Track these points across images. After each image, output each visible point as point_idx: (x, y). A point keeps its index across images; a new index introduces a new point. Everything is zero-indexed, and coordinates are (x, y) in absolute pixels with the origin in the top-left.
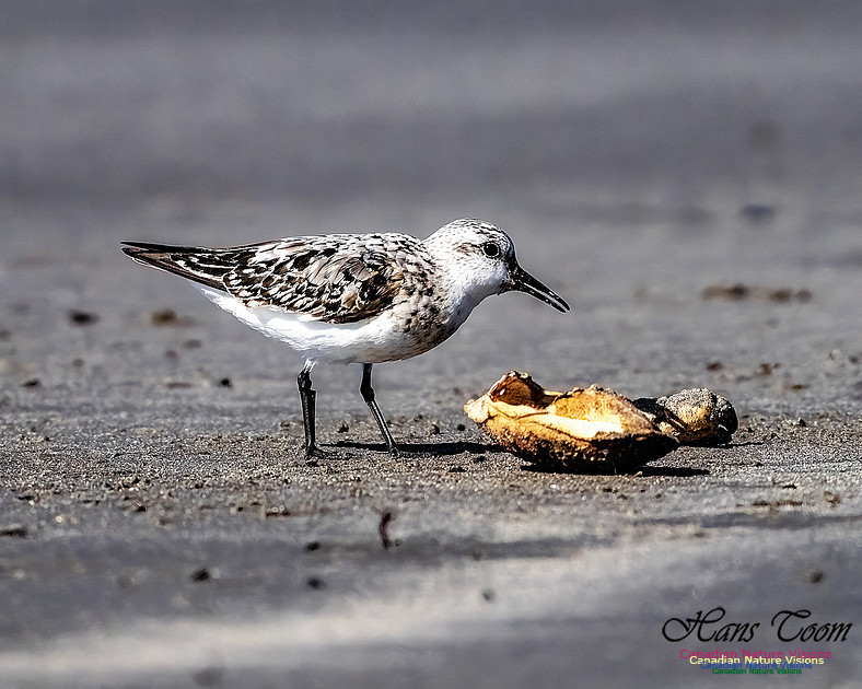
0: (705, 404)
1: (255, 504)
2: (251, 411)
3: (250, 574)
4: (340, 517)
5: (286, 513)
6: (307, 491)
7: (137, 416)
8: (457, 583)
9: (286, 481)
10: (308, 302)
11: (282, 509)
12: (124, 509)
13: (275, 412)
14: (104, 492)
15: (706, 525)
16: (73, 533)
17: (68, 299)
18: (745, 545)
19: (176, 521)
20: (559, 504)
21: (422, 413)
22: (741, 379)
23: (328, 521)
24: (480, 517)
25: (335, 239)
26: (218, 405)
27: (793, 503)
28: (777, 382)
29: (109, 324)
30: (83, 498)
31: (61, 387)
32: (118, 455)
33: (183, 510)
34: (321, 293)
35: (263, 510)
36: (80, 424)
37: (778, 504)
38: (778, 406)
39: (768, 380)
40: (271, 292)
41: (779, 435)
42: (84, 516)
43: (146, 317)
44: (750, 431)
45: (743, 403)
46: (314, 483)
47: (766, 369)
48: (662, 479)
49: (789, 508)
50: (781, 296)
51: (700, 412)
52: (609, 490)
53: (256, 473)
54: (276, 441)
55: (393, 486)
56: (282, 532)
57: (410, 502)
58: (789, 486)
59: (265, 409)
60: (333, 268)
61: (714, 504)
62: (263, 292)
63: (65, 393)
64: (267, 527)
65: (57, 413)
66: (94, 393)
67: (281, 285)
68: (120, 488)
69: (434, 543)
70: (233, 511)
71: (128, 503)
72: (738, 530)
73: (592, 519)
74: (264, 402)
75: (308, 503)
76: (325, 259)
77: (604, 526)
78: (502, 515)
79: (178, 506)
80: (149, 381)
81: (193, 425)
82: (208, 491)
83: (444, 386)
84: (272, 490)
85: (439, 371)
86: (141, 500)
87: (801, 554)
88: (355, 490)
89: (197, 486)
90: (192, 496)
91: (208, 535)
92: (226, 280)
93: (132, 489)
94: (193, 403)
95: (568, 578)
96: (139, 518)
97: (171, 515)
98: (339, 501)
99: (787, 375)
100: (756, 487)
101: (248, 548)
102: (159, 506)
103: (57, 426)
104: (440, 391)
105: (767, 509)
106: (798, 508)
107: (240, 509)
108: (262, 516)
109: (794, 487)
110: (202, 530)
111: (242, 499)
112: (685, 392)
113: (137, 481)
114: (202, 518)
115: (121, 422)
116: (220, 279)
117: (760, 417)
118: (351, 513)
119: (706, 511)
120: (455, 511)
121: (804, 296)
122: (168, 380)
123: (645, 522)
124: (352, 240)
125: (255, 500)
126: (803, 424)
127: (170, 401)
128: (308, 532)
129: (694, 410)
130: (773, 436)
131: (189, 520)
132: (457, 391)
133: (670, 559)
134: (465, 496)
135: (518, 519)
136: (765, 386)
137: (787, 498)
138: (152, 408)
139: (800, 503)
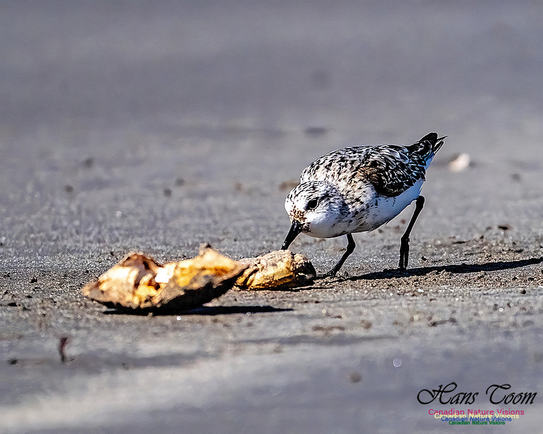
0: (286, 260)
4: (32, 341)
15: (282, 344)
18: (307, 357)
20: (183, 331)
23: (23, 344)
27: (340, 328)
37: (331, 329)
49: (338, 331)
57: (80, 330)
61: (288, 329)
69: (97, 358)
73: (205, 340)
77: (213, 345)
100: (315, 317)
105: (322, 332)
106: (343, 332)
118: (39, 338)
119: (283, 334)
120: (111, 336)
123: (241, 342)
128: (9, 351)
135: (155, 342)
137: (336, 325)
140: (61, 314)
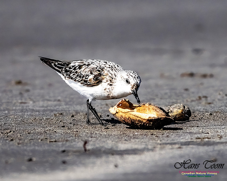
0: (181, 109)
1: (46, 138)
2: (45, 111)
3: (45, 160)
4: (72, 142)
5: (55, 141)
6: (62, 135)
7: (11, 112)
8: (107, 162)
9: (55, 132)
10: (80, 79)
12: (7, 140)
13: (52, 111)
14: (1, 135)
15: (182, 145)
18: (193, 151)
20: (137, 138)
22: (192, 101)
23: (68, 144)
24: (114, 142)
26: (35, 109)
32: (5, 124)
34: (83, 77)
35: (48, 140)
38: (204, 109)
39: (201, 101)
40: (71, 75)
43: (13, 82)
44: (195, 116)
45: (193, 108)
46: (64, 132)
47: (200, 98)
48: (169, 131)
49: (207, 140)
50: (205, 76)
52: (153, 134)
53: (46, 129)
54: (52, 120)
55: (88, 133)
56: (54, 147)
57: (93, 138)
58: (207, 133)
60: (88, 70)
61: (184, 138)
62: (69, 75)
64: (50, 145)
67: (73, 73)
68: (5, 134)
69: (100, 150)
73: (147, 143)
74: (49, 108)
75: (62, 138)
76: (87, 67)
77: (151, 145)
78: (120, 142)
79: (23, 139)
80: (14, 101)
81: (27, 115)
82: (32, 135)
84: (51, 134)
86: (12, 137)
87: (210, 153)
88: (76, 134)
89: (29, 133)
90: (27, 136)
91: (32, 148)
92: (62, 70)
93: (9, 134)
94: (27, 108)
95: (140, 161)
96: (11, 143)
97: (21, 142)
98: (71, 138)
100: (197, 133)
101: (44, 152)
102: (17, 139)
105: (200, 140)
106: (210, 140)
107: (42, 140)
110: (30, 146)
112: (175, 105)
113: (11, 132)
114: (30, 143)
115: (6, 114)
117: (198, 112)
118: (75, 141)
119: (182, 140)
120: (106, 141)
121: (212, 76)
122: (20, 101)
123: (163, 144)
126: (211, 114)
127: (21, 108)
128: (62, 147)
129: (178, 110)
130: (202, 118)
131: (26, 143)
132: (107, 105)
134: (109, 136)
135: (125, 143)
137: (206, 137)
138: (15, 110)
140: (84, 131)
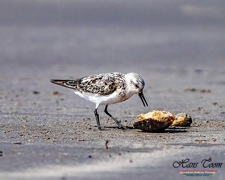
0: (184, 117)
1: (76, 138)
2: (76, 116)
3: (74, 155)
4: (96, 141)
5: (83, 141)
6: (89, 135)
7: (49, 116)
8: (124, 158)
9: (84, 133)
10: (97, 91)
11: (82, 139)
12: (45, 138)
13: (82, 116)
14: (40, 134)
15: (184, 146)
16: (32, 144)
17: (33, 88)
18: (193, 150)
19: (57, 141)
20: (149, 140)
21: (117, 117)
22: (193, 111)
23: (93, 142)
24: (130, 142)
25: (102, 75)
26: (68, 114)
27: (205, 141)
28: (202, 112)
29: (42, 94)
30: (35, 136)
31: (31, 109)
32: (44, 125)
33: (59, 139)
34: (99, 89)
35: (78, 140)
36: (35, 118)
37: (201, 141)
38: (202, 118)
39: (200, 111)
40: (87, 89)
41: (202, 124)
42: (35, 140)
43: (52, 92)
44: (195, 123)
45: (193, 117)
46: (90, 133)
47: (200, 109)
48: (174, 134)
49: (204, 142)
50: (203, 91)
51: (183, 119)
52: (161, 137)
53: (76, 131)
54: (82, 123)
55: (109, 134)
56: (82, 145)
57: (113, 139)
58: (204, 137)
59: (79, 115)
60: (102, 82)
61: (186, 140)
62: (85, 89)
63: (31, 110)
64: (79, 144)
65: (29, 115)
66: (38, 111)
67: (89, 87)
68: (44, 133)
69: (119, 148)
70: (71, 139)
71: (46, 137)
72: (192, 147)
73: (157, 143)
74: (79, 114)
75: (89, 138)
76: (100, 80)
77: (159, 145)
78: (135, 142)
79: (58, 138)
80: (52, 108)
81: (62, 119)
82: (65, 134)
83: (122, 111)
84: (80, 135)
85: (121, 107)
86: (49, 136)
87: (207, 153)
88: (100, 135)
89: (62, 133)
90: (61, 136)
91: (65, 145)
92: (76, 87)
93: (47, 134)
94: (62, 114)
95: (151, 157)
96: (48, 141)
97: (56, 140)
98: (96, 138)
99: (204, 110)
100: (196, 137)
101: (74, 148)
102: (53, 138)
103: (30, 118)
104: (121, 112)
105: (198, 142)
106: (206, 142)
107: (72, 139)
108: (78, 141)
109: (205, 137)
110: (63, 144)
111: (73, 137)
112: (179, 114)
113: (48, 132)
114: (63, 141)
115: (45, 118)
116: (75, 87)
117: (197, 120)
118: (99, 141)
119: (184, 142)
120: (124, 140)
121: (209, 91)
122: (56, 108)
123: (169, 144)
124: (106, 75)
125: (76, 137)
126: (208, 122)
127: (57, 113)
128: (88, 145)
129: (182, 118)
130: (200, 125)
131: (60, 142)
132: (125, 112)
133: (175, 153)
134: (126, 137)
135: (139, 143)
136: (199, 113)
137: (203, 140)
138: (52, 115)
139: (207, 141)
